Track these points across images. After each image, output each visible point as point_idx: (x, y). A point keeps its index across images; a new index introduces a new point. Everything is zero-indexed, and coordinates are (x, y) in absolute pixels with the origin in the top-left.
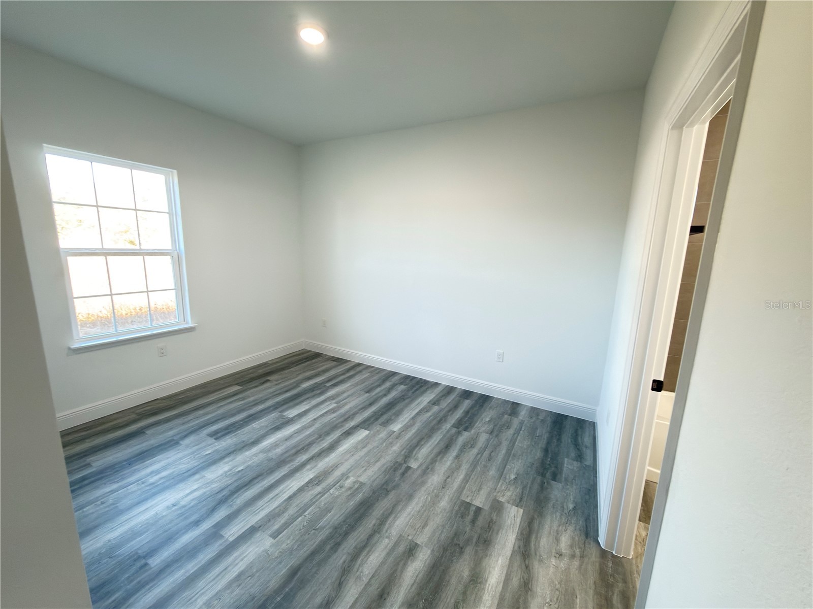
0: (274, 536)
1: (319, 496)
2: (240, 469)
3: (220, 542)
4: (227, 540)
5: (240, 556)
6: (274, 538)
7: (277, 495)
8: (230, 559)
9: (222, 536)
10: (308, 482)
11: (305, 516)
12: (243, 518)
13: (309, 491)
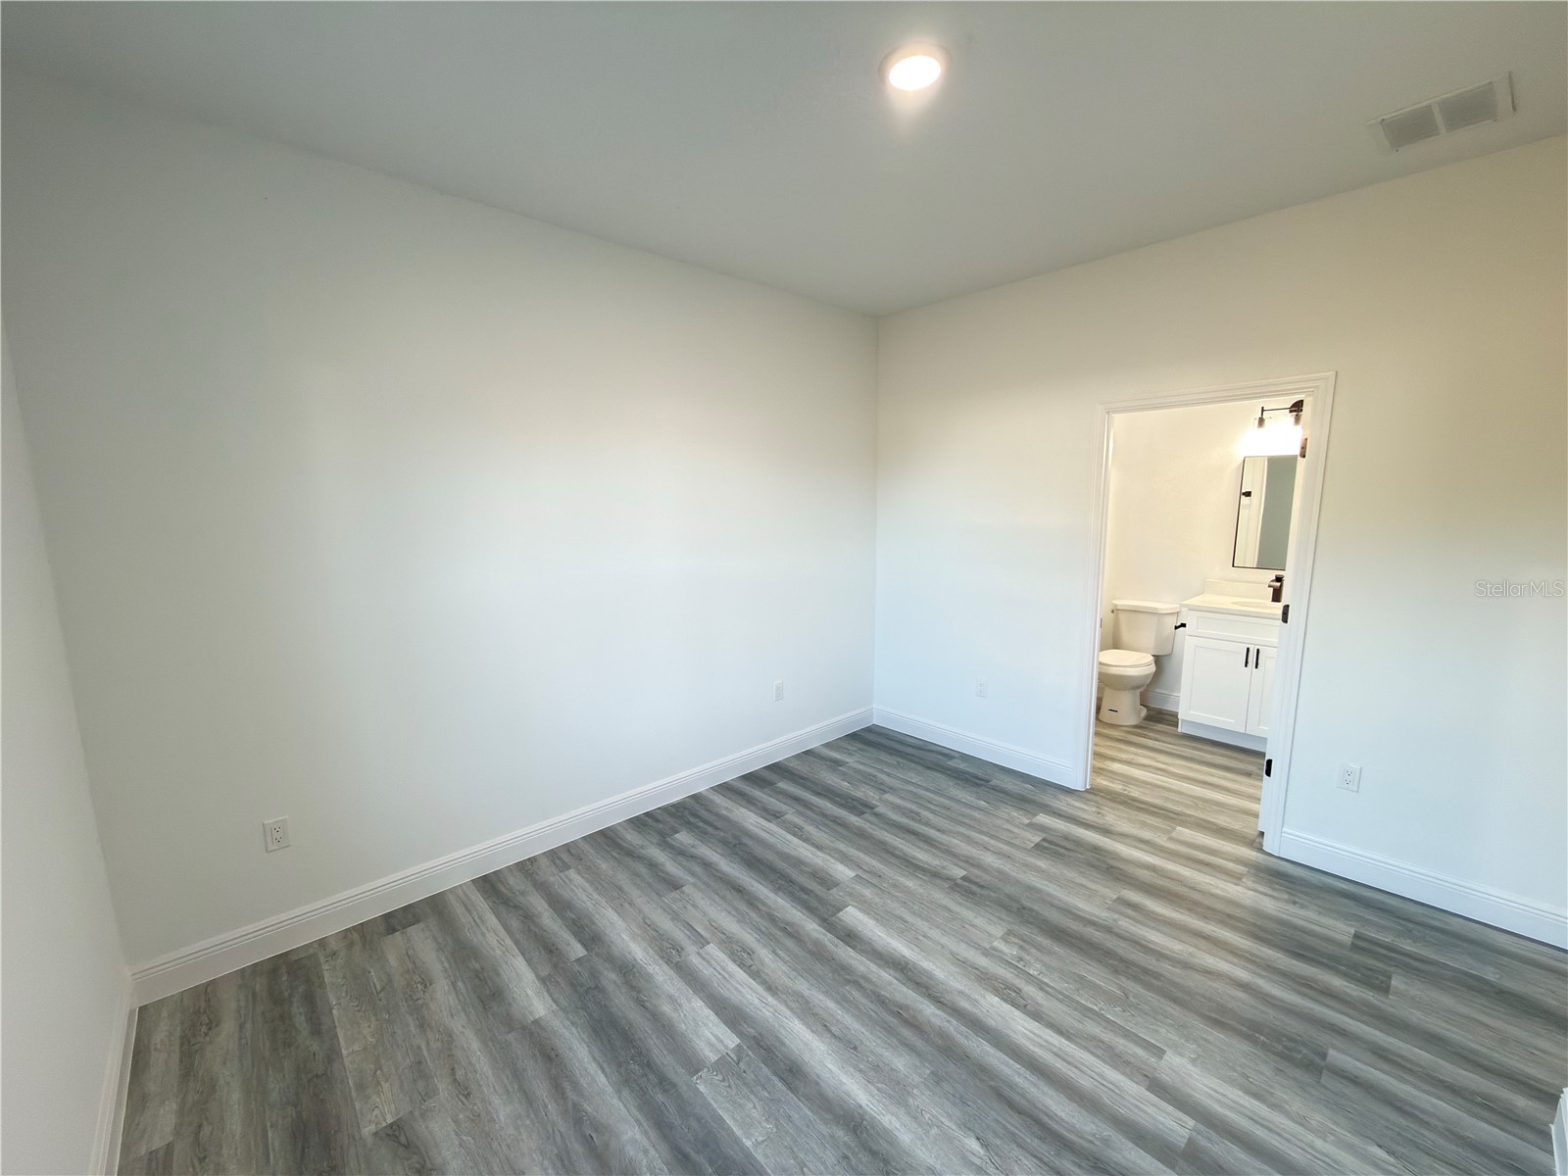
0: (1160, 1053)
1: (1048, 989)
2: (974, 1145)
3: (1203, 1142)
4: (1194, 1129)
5: (1218, 1101)
6: (1163, 1052)
7: (1056, 1054)
8: (1232, 1116)
9: (1190, 1141)
10: (1014, 1004)
11: (1101, 1009)
12: (1136, 1111)
13: (1037, 1003)
